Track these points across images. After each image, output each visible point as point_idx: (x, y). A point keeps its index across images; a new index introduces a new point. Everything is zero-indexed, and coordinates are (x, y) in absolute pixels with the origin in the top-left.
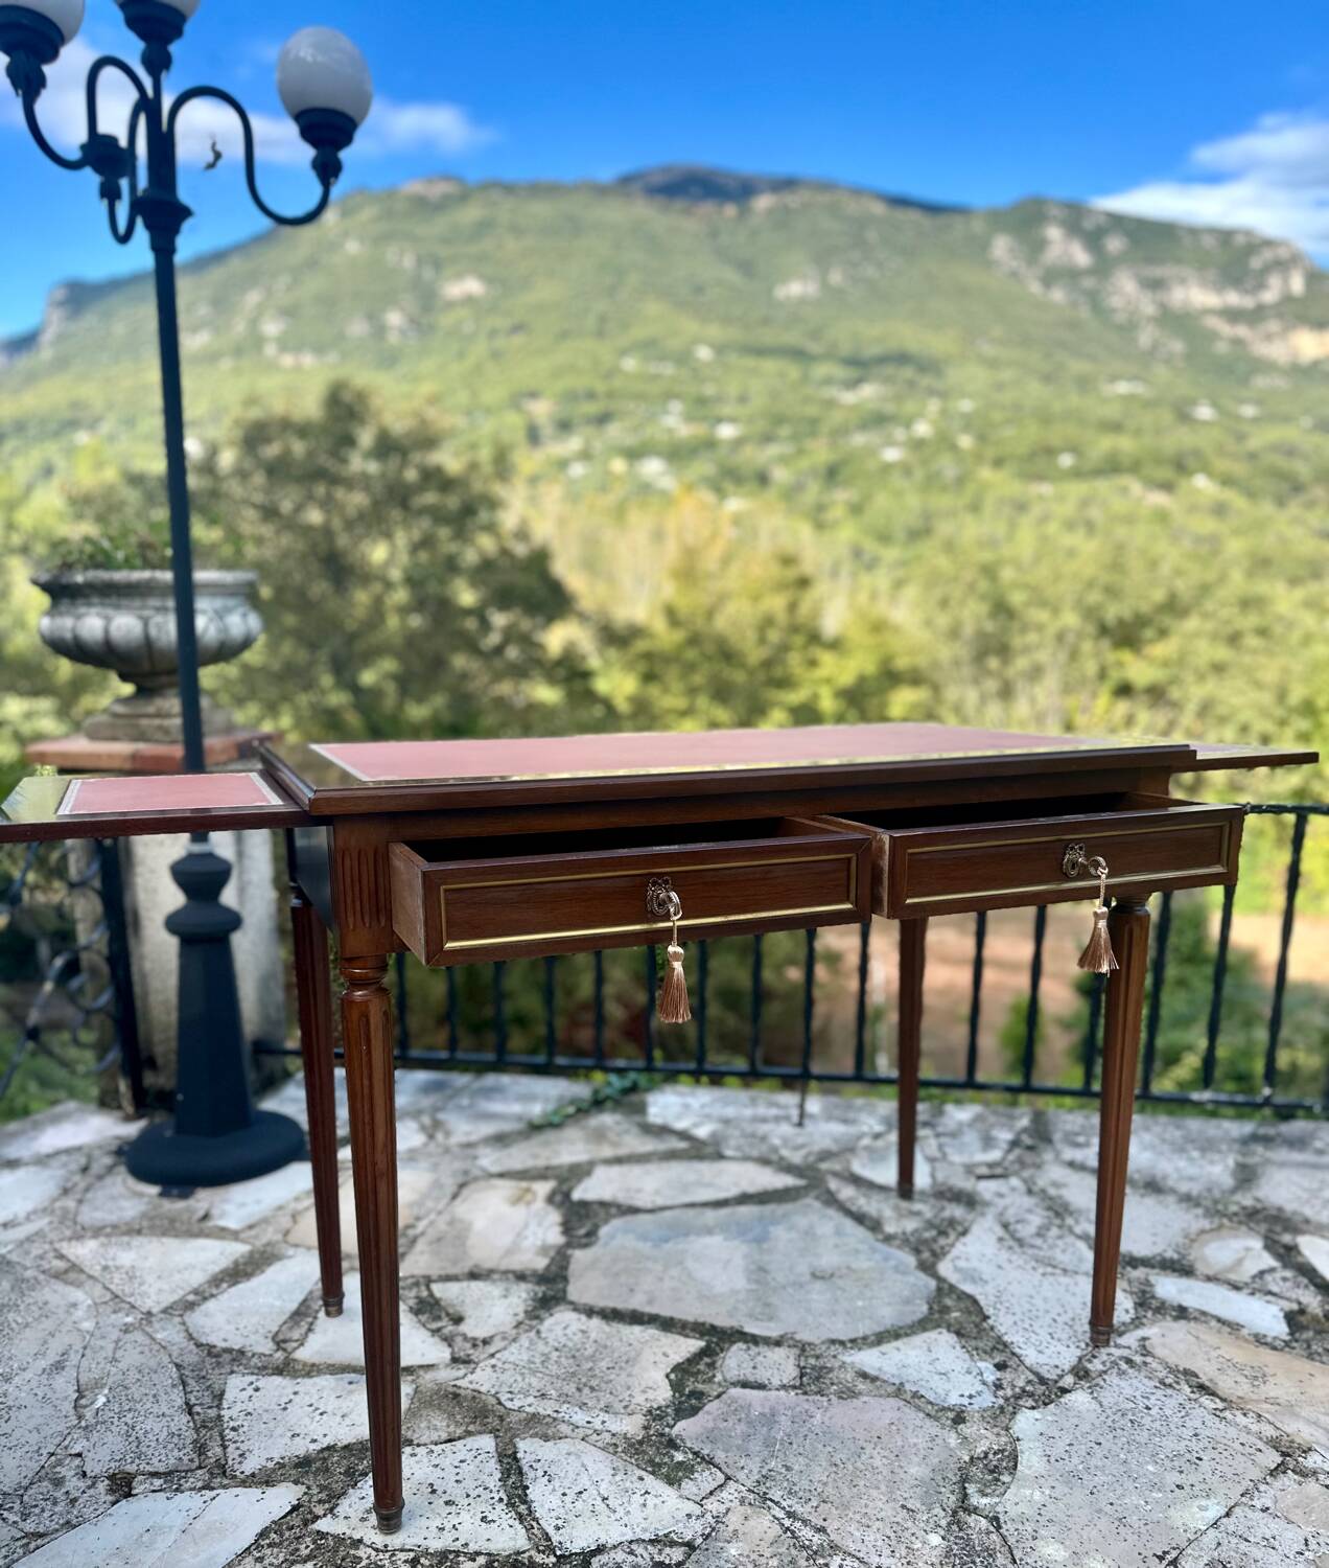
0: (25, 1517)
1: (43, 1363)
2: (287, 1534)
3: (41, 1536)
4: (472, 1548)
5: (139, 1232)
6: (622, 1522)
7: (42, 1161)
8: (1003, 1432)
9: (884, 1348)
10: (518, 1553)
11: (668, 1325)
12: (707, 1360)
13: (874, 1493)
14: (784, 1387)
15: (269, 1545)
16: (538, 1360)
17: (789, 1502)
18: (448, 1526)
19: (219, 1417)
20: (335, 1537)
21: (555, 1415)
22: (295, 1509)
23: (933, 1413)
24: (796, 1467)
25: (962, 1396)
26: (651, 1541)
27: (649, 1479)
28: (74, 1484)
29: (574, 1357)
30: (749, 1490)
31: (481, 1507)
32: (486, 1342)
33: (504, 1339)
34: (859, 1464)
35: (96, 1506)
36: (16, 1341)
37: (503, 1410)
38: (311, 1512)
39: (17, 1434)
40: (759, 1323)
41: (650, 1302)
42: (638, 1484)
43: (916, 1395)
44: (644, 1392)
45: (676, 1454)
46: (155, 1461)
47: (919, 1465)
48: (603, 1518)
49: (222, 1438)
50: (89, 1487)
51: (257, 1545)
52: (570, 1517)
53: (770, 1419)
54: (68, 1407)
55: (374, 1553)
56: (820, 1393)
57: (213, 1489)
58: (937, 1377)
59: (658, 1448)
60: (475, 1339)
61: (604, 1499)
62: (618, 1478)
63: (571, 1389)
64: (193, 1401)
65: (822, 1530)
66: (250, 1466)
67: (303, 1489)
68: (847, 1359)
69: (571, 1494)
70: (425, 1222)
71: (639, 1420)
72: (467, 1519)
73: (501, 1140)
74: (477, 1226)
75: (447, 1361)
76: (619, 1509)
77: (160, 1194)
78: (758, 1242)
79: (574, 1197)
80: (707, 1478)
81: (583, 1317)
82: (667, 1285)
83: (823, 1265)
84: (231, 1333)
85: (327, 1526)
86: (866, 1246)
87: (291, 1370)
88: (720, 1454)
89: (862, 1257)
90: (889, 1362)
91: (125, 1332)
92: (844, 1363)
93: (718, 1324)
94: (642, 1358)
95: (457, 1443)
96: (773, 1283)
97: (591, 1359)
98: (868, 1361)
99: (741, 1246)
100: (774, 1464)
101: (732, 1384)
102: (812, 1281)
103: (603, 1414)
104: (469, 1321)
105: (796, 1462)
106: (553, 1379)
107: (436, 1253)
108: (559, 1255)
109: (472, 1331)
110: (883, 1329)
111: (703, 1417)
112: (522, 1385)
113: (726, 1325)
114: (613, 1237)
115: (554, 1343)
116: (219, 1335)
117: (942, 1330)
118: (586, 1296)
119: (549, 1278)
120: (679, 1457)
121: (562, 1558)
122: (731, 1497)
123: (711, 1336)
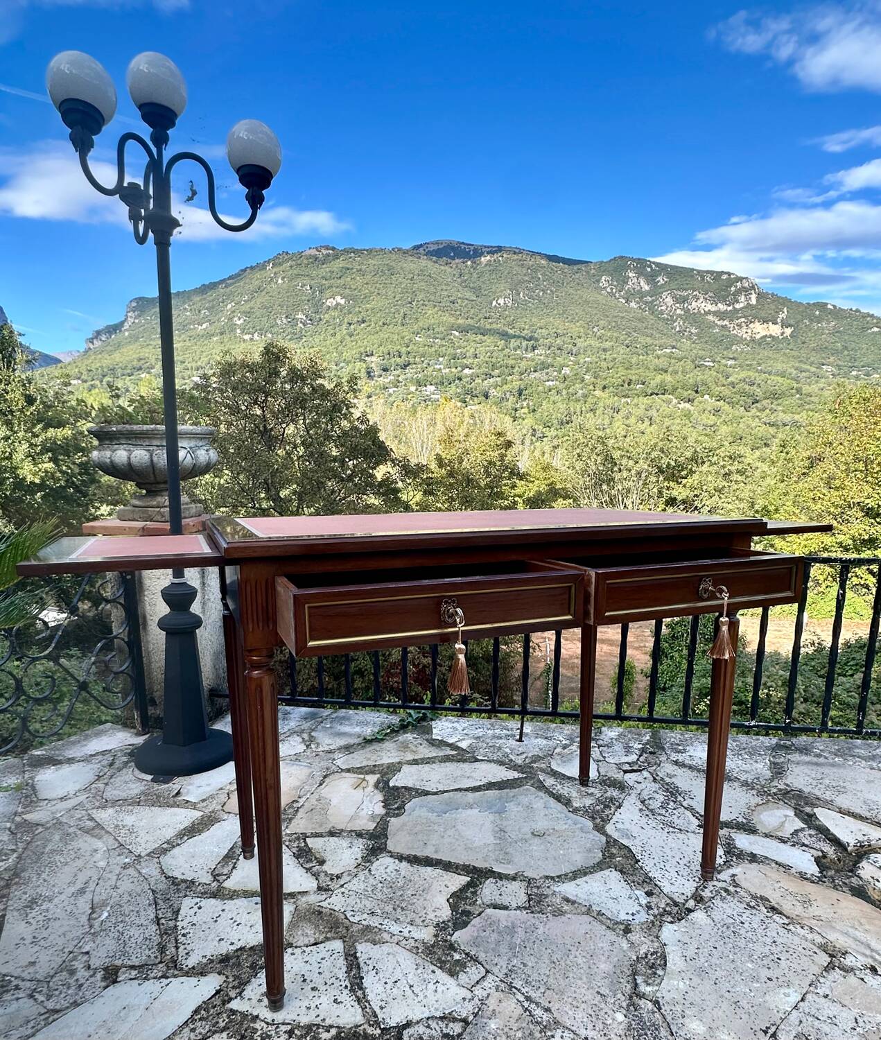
0: (49, 997)
1: (73, 889)
2: (212, 1011)
3: (57, 1011)
4: (328, 1023)
5: (139, 804)
6: (422, 1004)
7: (88, 759)
8: (655, 940)
9: (578, 881)
10: (357, 1026)
11: (448, 866)
12: (472, 890)
13: (579, 982)
14: (519, 908)
15: (200, 1019)
16: (369, 889)
17: (527, 989)
18: (313, 1006)
19: (176, 926)
20: (242, 1013)
21: (380, 926)
22: (218, 992)
23: (611, 926)
24: (530, 964)
25: (628, 914)
26: (441, 1018)
27: (438, 971)
28: (82, 974)
29: (391, 887)
30: (501, 981)
31: (334, 991)
32: (338, 877)
33: (349, 875)
34: (568, 962)
35: (94, 990)
36: (59, 875)
37: (348, 923)
38: (227, 995)
39: (51, 938)
40: (502, 865)
41: (436, 852)
42: (432, 976)
43: (599, 913)
44: (434, 911)
45: (454, 954)
46: (133, 957)
47: (606, 963)
48: (410, 1001)
49: (176, 941)
50: (91, 976)
51: (192, 1019)
52: (390, 1000)
53: (511, 930)
54: (84, 919)
55: (265, 1026)
56: (541, 912)
57: (167, 978)
58: (611, 901)
59: (443, 950)
60: (332, 875)
61: (411, 986)
62: (419, 971)
63: (389, 908)
64: (160, 916)
65: (547, 1010)
66: (192, 961)
67: (223, 978)
68: (557, 889)
69: (390, 983)
70: (304, 799)
71: (432, 930)
72: (325, 1001)
73: (348, 749)
74: (334, 802)
75: (315, 889)
76: (421, 994)
77: (152, 780)
78: (500, 813)
79: (391, 784)
80: (474, 972)
81: (397, 861)
82: (446, 840)
83: (539, 827)
84: (187, 869)
85: (237, 1005)
86: (563, 815)
87: (221, 894)
88: (483, 954)
89: (561, 822)
90: (581, 891)
91: (124, 868)
92: (555, 892)
93: (478, 866)
94: (433, 888)
95: (320, 946)
96: (510, 840)
97: (402, 889)
98: (570, 890)
99: (489, 815)
100: (516, 962)
101: (488, 906)
102: (533, 838)
103: (410, 926)
104: (328, 863)
105: (530, 960)
106: (379, 902)
107: (310, 818)
108: (382, 821)
109: (330, 869)
110: (576, 869)
111: (470, 929)
112: (360, 906)
113: (483, 866)
114: (413, 809)
115: (380, 879)
116: (180, 871)
117: (612, 870)
118: (399, 847)
119: (376, 836)
120: (457, 956)
121: (384, 1030)
122: (490, 986)
123: (474, 874)
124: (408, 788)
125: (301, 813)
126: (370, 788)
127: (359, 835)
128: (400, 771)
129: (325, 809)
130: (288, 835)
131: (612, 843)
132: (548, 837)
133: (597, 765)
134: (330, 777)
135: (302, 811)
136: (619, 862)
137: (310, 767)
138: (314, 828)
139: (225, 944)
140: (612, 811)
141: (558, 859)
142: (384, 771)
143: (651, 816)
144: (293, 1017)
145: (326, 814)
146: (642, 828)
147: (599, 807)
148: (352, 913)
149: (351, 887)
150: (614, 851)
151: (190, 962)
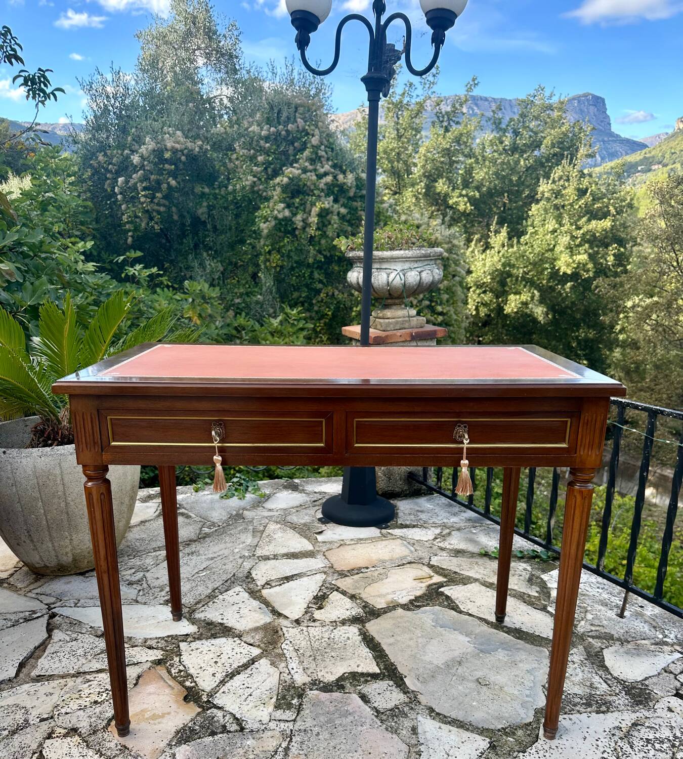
0: (144, 595)
2: (174, 640)
3: (137, 602)
4: (197, 679)
5: (294, 529)
6: (241, 706)
7: (308, 494)
10: (203, 691)
11: (380, 656)
12: (369, 678)
14: (374, 708)
15: (166, 640)
16: (317, 638)
18: (204, 668)
19: (217, 597)
20: (179, 650)
21: (289, 659)
22: (187, 635)
24: (320, 737)
26: (237, 719)
27: (274, 700)
29: (329, 644)
30: (291, 730)
31: (220, 670)
32: (315, 621)
33: (321, 623)
34: (343, 755)
35: (156, 602)
36: (217, 546)
37: (279, 646)
38: (187, 639)
40: (416, 681)
41: (391, 645)
42: (267, 699)
43: (419, 752)
44: (327, 673)
48: (238, 700)
49: (207, 603)
51: (163, 638)
52: (232, 692)
53: (347, 714)
54: (196, 571)
55: (178, 661)
56: (382, 721)
58: (443, 754)
59: (295, 693)
60: (313, 618)
62: (266, 692)
63: (308, 654)
64: (220, 588)
67: (197, 631)
68: (420, 718)
69: (245, 686)
70: (373, 569)
71: (308, 680)
72: (212, 670)
73: (458, 553)
74: (387, 580)
75: (294, 619)
76: (247, 702)
77: (320, 520)
78: (482, 651)
79: (441, 589)
80: (289, 715)
81: (358, 633)
82: (411, 643)
83: (492, 679)
84: (262, 573)
85: (183, 645)
86: (532, 685)
87: (255, 594)
88: (308, 711)
89: (518, 687)
90: (435, 732)
91: (241, 557)
92: (416, 719)
93: (399, 669)
94: (349, 661)
95: (250, 647)
96: (453, 671)
97: (333, 649)
98: (428, 726)
99: (470, 648)
100: (316, 729)
101: (360, 693)
102: (473, 681)
103: (301, 670)
104: (322, 611)
105: (325, 735)
106: (310, 648)
107: (357, 582)
108: (392, 607)
109: (317, 614)
110: (462, 720)
111: (327, 695)
112: (298, 642)
113: (401, 672)
114: (425, 612)
115: (332, 636)
116: (258, 572)
117: (488, 740)
118: (374, 627)
119: (373, 613)
120: (295, 701)
121: (208, 701)
122: (282, 727)
123: (388, 672)
124: (448, 598)
125: (356, 577)
126: (424, 585)
127: (365, 606)
128: (465, 584)
129: (374, 581)
130: (331, 584)
131: (530, 728)
132: (485, 688)
133: (659, 674)
134: (413, 565)
135: (361, 575)
136: (506, 741)
137: (412, 552)
138: (349, 588)
139: (220, 617)
140: (584, 710)
141: (462, 705)
142: (454, 579)
143: (616, 738)
144: (190, 666)
145: (370, 584)
146: (585, 738)
147: (579, 700)
148: (289, 642)
149: (311, 630)
150: (520, 733)
151: (198, 615)
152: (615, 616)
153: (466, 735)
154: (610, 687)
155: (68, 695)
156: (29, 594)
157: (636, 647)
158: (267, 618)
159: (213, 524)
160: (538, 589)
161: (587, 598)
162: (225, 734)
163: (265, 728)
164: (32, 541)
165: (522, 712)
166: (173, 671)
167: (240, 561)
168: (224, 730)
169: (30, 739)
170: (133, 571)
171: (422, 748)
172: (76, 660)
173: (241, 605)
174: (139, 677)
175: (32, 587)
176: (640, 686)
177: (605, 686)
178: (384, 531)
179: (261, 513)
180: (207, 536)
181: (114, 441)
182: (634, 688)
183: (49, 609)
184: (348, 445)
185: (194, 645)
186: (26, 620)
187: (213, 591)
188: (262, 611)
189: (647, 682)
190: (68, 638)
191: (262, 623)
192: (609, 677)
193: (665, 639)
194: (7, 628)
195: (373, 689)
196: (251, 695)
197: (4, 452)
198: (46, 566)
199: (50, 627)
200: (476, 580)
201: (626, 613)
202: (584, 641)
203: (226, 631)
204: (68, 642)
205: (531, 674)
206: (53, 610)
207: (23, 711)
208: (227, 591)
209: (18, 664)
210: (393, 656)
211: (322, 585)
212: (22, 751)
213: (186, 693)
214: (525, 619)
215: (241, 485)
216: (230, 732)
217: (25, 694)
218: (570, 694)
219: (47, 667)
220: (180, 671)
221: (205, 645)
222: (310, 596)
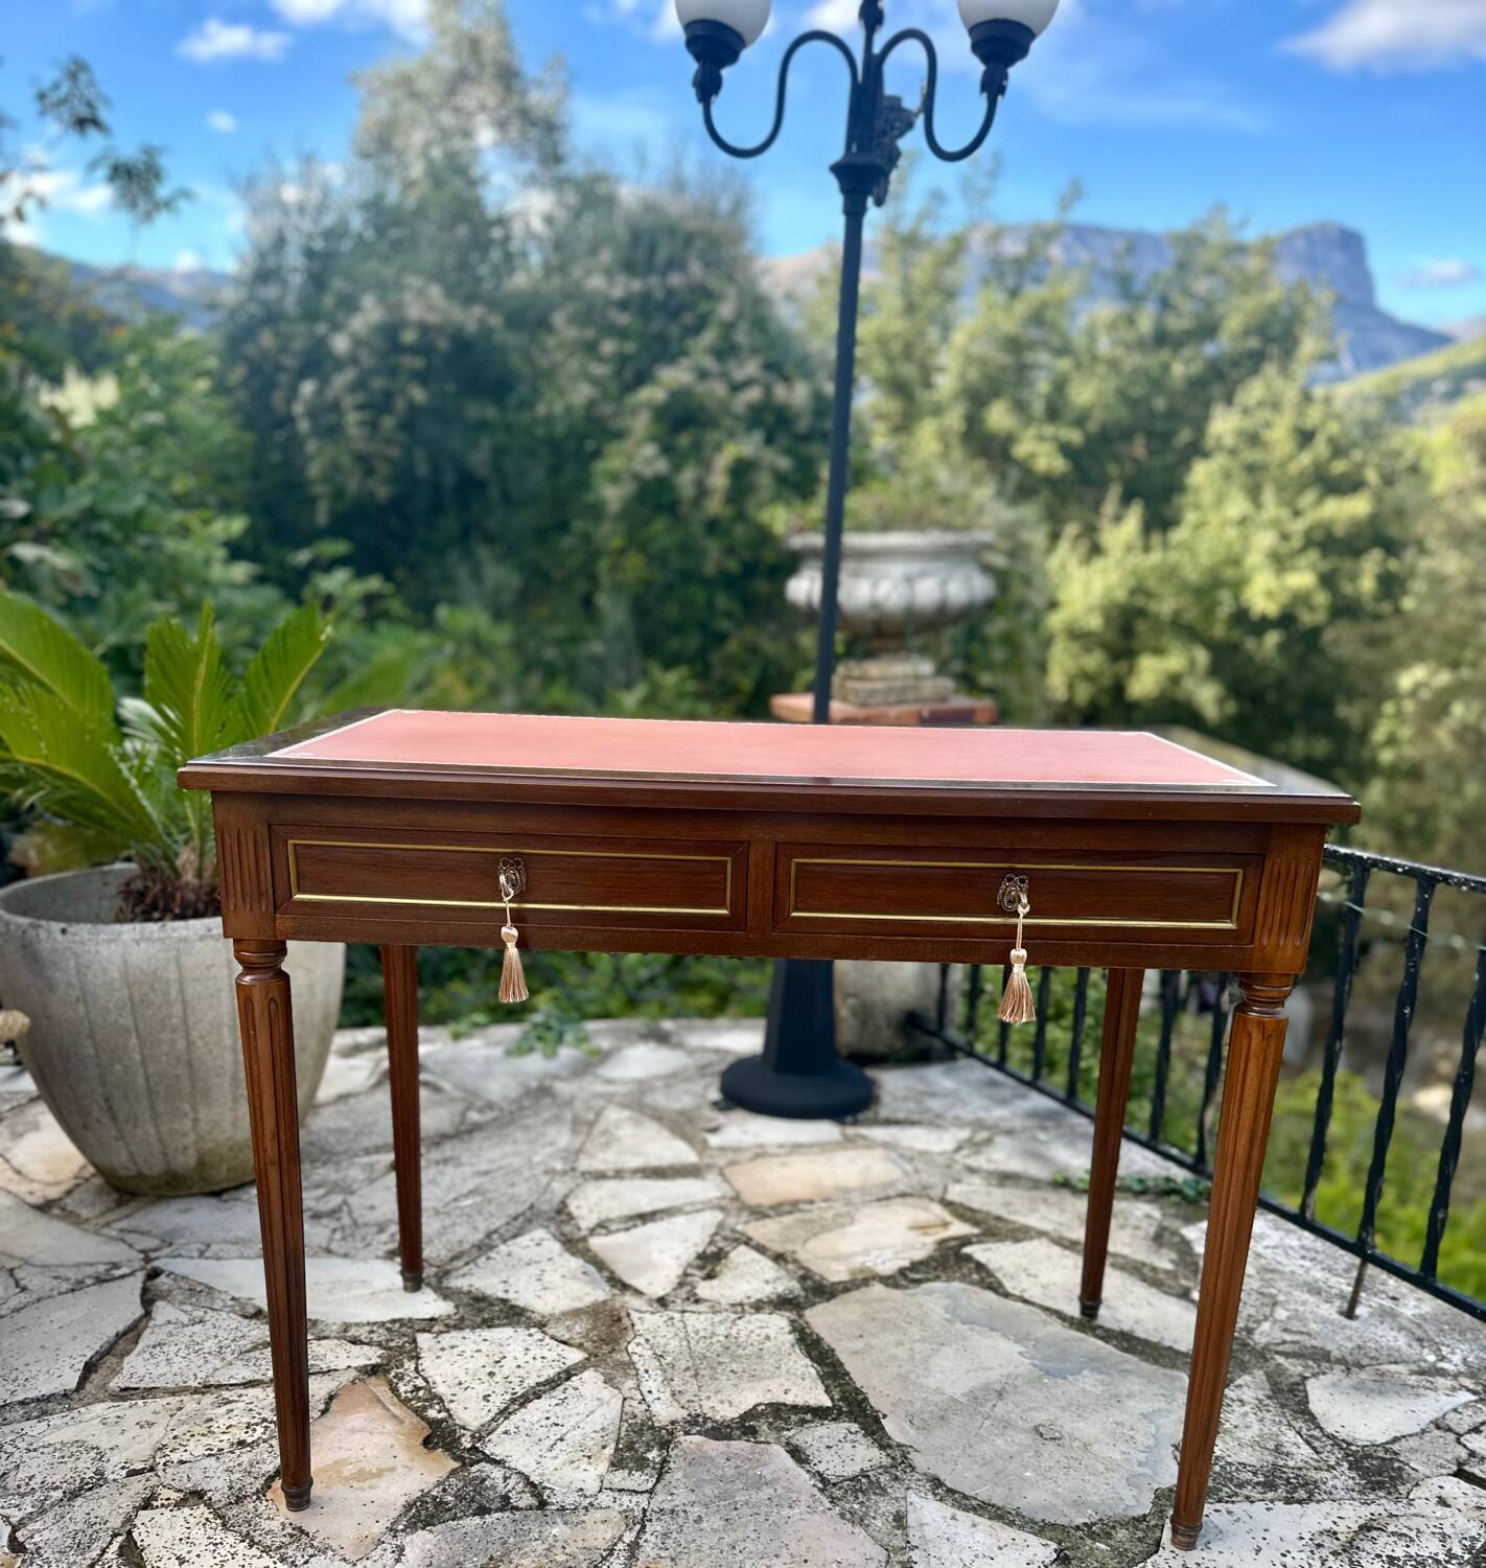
0: (344, 1239)
1: (483, 1167)
2: (404, 1329)
4: (451, 1406)
5: (661, 1120)
6: (540, 1459)
7: (691, 1052)
9: (966, 1515)
10: (463, 1428)
12: (808, 1416)
14: (818, 1474)
15: (387, 1329)
16: (702, 1334)
18: (466, 1385)
19: (495, 1247)
20: (416, 1347)
21: (642, 1372)
22: (432, 1319)
24: (704, 1525)
26: (532, 1484)
27: (610, 1450)
29: (728, 1348)
30: (644, 1510)
31: (500, 1389)
32: (698, 1301)
33: (712, 1307)
35: (370, 1254)
36: (497, 1148)
37: (623, 1347)
38: (433, 1326)
40: (907, 1426)
41: (855, 1353)
42: (596, 1449)
44: (722, 1402)
45: (655, 1451)
48: (536, 1449)
49: (475, 1259)
51: (383, 1324)
52: (524, 1432)
53: (760, 1483)
54: (452, 1195)
55: (412, 1369)
56: (834, 1498)
59: (653, 1439)
60: (696, 1295)
61: (560, 1439)
62: (594, 1435)
63: (683, 1364)
64: (502, 1230)
67: (453, 1312)
68: (912, 1496)
69: (549, 1422)
70: (823, 1205)
71: (681, 1414)
72: (482, 1389)
73: (1006, 1178)
74: (856, 1228)
75: (655, 1296)
76: (554, 1453)
78: (1048, 1373)
79: (967, 1250)
80: (640, 1480)
81: (788, 1329)
82: (900, 1352)
83: (1068, 1427)
84: (589, 1206)
85: (423, 1339)
86: (1151, 1442)
87: (574, 1245)
88: (679, 1475)
89: (1122, 1446)
90: (944, 1526)
91: (546, 1173)
92: (905, 1498)
93: (872, 1401)
94: (767, 1382)
95: (562, 1346)
96: (987, 1409)
97: (735, 1358)
98: (928, 1512)
99: (1024, 1366)
100: (696, 1510)
101: (788, 1444)
102: (1026, 1431)
103: (668, 1394)
104: (714, 1282)
105: (713, 1522)
106: (687, 1351)
107: (788, 1228)
108: (862, 1280)
109: (704, 1289)
110: (1000, 1504)
111: (721, 1445)
112: (663, 1341)
113: (876, 1407)
114: (930, 1293)
115: (734, 1332)
116: (582, 1203)
117: (1054, 1546)
118: (820, 1318)
119: (822, 1291)
120: (653, 1455)
121: (474, 1449)
122: (626, 1503)
123: (849, 1405)
124: (980, 1267)
125: (787, 1219)
126: (932, 1239)
127: (805, 1276)
129: (825, 1229)
130: (733, 1231)
131: (1143, 1525)
132: (1051, 1446)
133: (1423, 1432)
134: (909, 1200)
135: (798, 1216)
136: (1091, 1549)
137: (906, 1174)
138: (771, 1241)
139: (502, 1287)
140: (1260, 1497)
141: (1002, 1476)
142: (994, 1229)
143: (1324, 1552)
144: (438, 1380)
145: (815, 1235)
146: (1258, 1551)
147: (1249, 1476)
148: (642, 1341)
149: (691, 1319)
150: (1122, 1534)
151: (456, 1282)
152: (1335, 1316)
153: (1007, 1533)
154: (1318, 1453)
155: (185, 1428)
156: (106, 1231)
157: (1377, 1378)
158: (600, 1293)
159: (490, 1106)
160: (1174, 1256)
161: (1277, 1277)
162: (507, 1514)
163: (591, 1504)
164: (114, 1119)
165: (1128, 1495)
166: (402, 1388)
167: (544, 1180)
168: (505, 1503)
169: (109, 1507)
170: (322, 1191)
171: (915, 1555)
172: (202, 1361)
173: (545, 1265)
174: (331, 1397)
175: (110, 1217)
176: (1381, 1454)
177: (1306, 1450)
178: (851, 1131)
179: (590, 1086)
180: (475, 1128)
181: (301, 891)
182: (1368, 1456)
183: (147, 1260)
184: (777, 913)
185: (446, 1339)
186: (100, 1280)
187: (489, 1235)
188: (588, 1278)
189: (1396, 1447)
190: (185, 1319)
191: (588, 1301)
192: (1317, 1433)
193: (1441, 1365)
194: (60, 1294)
195: (813, 1436)
196: (562, 1440)
197: (64, 931)
198: (141, 1176)
199: (149, 1296)
200: (1041, 1234)
201: (1360, 1310)
202: (1266, 1360)
203: (512, 1314)
204: (184, 1326)
205: (1151, 1422)
206: (156, 1264)
207: (93, 1454)
208: (515, 1236)
209: (81, 1366)
210: (862, 1374)
211: (716, 1234)
212: (90, 1531)
213: (427, 1432)
214: (1144, 1313)
215: (549, 1028)
216: (517, 1509)
217: (96, 1422)
218: (1230, 1464)
219: (142, 1371)
220: (417, 1389)
221: (470, 1340)
222: (688, 1253)
